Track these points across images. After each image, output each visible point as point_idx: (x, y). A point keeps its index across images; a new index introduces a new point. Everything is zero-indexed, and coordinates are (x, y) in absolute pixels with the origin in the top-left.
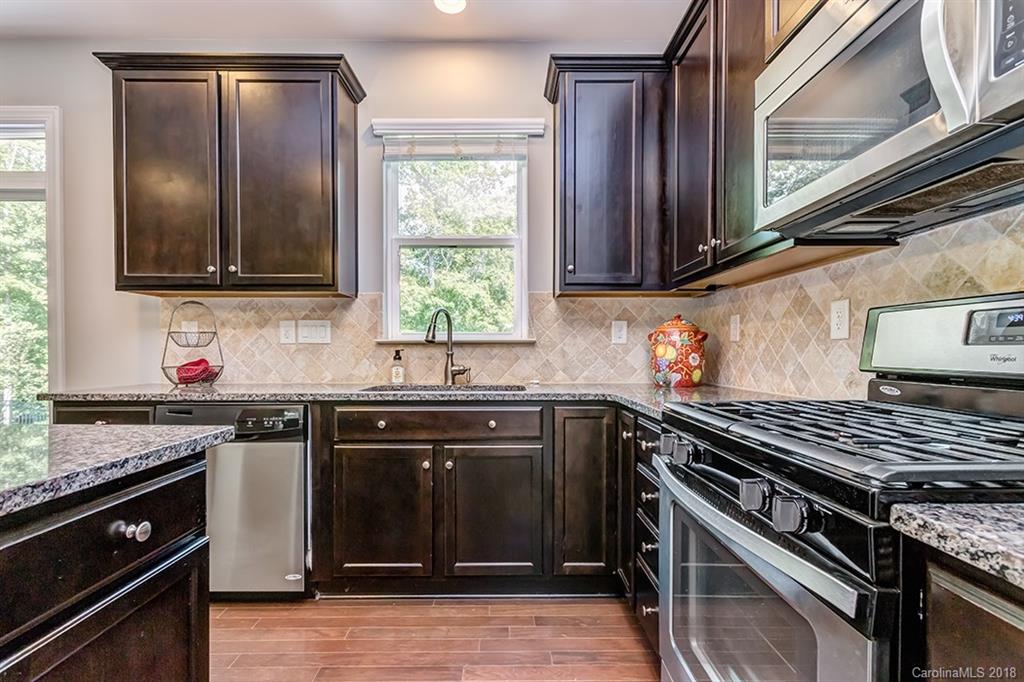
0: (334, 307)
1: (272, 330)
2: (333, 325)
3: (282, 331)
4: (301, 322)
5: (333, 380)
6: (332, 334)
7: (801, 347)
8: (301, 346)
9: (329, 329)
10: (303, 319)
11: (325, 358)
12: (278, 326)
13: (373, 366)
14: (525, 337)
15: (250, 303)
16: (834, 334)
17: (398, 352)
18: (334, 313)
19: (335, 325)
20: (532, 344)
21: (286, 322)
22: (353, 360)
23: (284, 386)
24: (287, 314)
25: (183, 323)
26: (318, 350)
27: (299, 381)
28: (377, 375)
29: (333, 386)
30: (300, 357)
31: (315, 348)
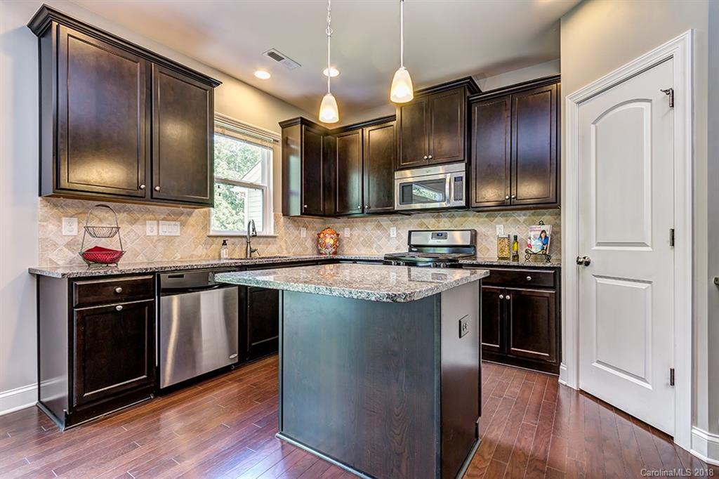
0: (182, 214)
1: (140, 227)
2: (181, 225)
3: (148, 228)
4: (160, 222)
5: (181, 258)
6: (181, 230)
7: (379, 240)
8: (161, 238)
9: (179, 227)
10: (163, 220)
11: (176, 245)
12: (145, 224)
13: (204, 250)
14: (272, 234)
15: (123, 207)
16: (392, 236)
17: (225, 241)
18: (183, 218)
19: (183, 224)
20: (275, 237)
21: (150, 222)
22: (193, 246)
23: (148, 263)
24: (151, 216)
25: (64, 218)
26: (172, 240)
27: (160, 260)
28: (207, 254)
29: (181, 262)
30: (160, 244)
31: (170, 239)
